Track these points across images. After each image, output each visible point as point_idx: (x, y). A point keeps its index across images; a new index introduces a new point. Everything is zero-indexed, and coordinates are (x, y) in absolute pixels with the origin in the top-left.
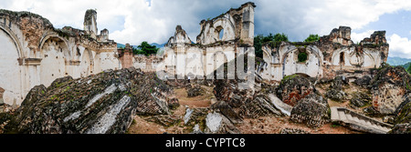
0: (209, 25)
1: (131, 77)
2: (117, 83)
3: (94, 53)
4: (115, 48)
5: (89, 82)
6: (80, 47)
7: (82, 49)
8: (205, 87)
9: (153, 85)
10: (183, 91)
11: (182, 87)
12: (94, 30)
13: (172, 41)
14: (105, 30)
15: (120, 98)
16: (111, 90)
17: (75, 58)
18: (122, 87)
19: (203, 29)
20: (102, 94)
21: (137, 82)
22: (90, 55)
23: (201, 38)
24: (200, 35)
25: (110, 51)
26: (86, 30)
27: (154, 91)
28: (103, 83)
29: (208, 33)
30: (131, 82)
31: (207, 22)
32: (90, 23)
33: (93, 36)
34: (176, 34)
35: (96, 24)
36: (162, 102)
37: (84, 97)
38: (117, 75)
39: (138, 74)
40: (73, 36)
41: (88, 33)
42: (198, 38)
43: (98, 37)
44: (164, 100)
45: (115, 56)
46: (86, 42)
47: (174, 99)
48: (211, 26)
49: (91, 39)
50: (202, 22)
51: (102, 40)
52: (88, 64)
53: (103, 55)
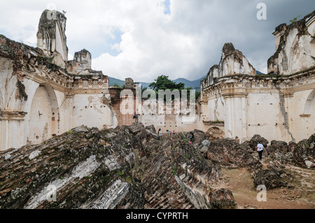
0: (296, 31)
1: (136, 143)
2: (102, 153)
3: (60, 95)
4: (105, 87)
5: (32, 156)
6: (25, 82)
7: (31, 86)
8: (298, 169)
9: (179, 160)
10: (242, 175)
11: (241, 166)
12: (60, 49)
13: (216, 73)
14: (85, 52)
15: (106, 185)
16: (86, 169)
17: (14, 105)
18: (111, 163)
19: (283, 42)
20: (66, 180)
21: (146, 153)
22: (51, 98)
23: (279, 60)
24: (276, 56)
25: (95, 91)
26: (43, 47)
27: (180, 172)
28: (67, 154)
29: (296, 47)
30: (134, 154)
31: (290, 28)
32: (52, 36)
33: (58, 61)
34: (222, 61)
35: (64, 39)
36: (197, 196)
37: (16, 191)
38: (106, 140)
39: (149, 136)
40: (9, 57)
41: (47, 54)
42: (271, 61)
43: (69, 63)
44: (202, 193)
45: (105, 101)
46: (42, 72)
47: (222, 192)
48: (303, 32)
49: (54, 68)
50: (278, 29)
51: (79, 70)
52: (46, 119)
53: (81, 99)
